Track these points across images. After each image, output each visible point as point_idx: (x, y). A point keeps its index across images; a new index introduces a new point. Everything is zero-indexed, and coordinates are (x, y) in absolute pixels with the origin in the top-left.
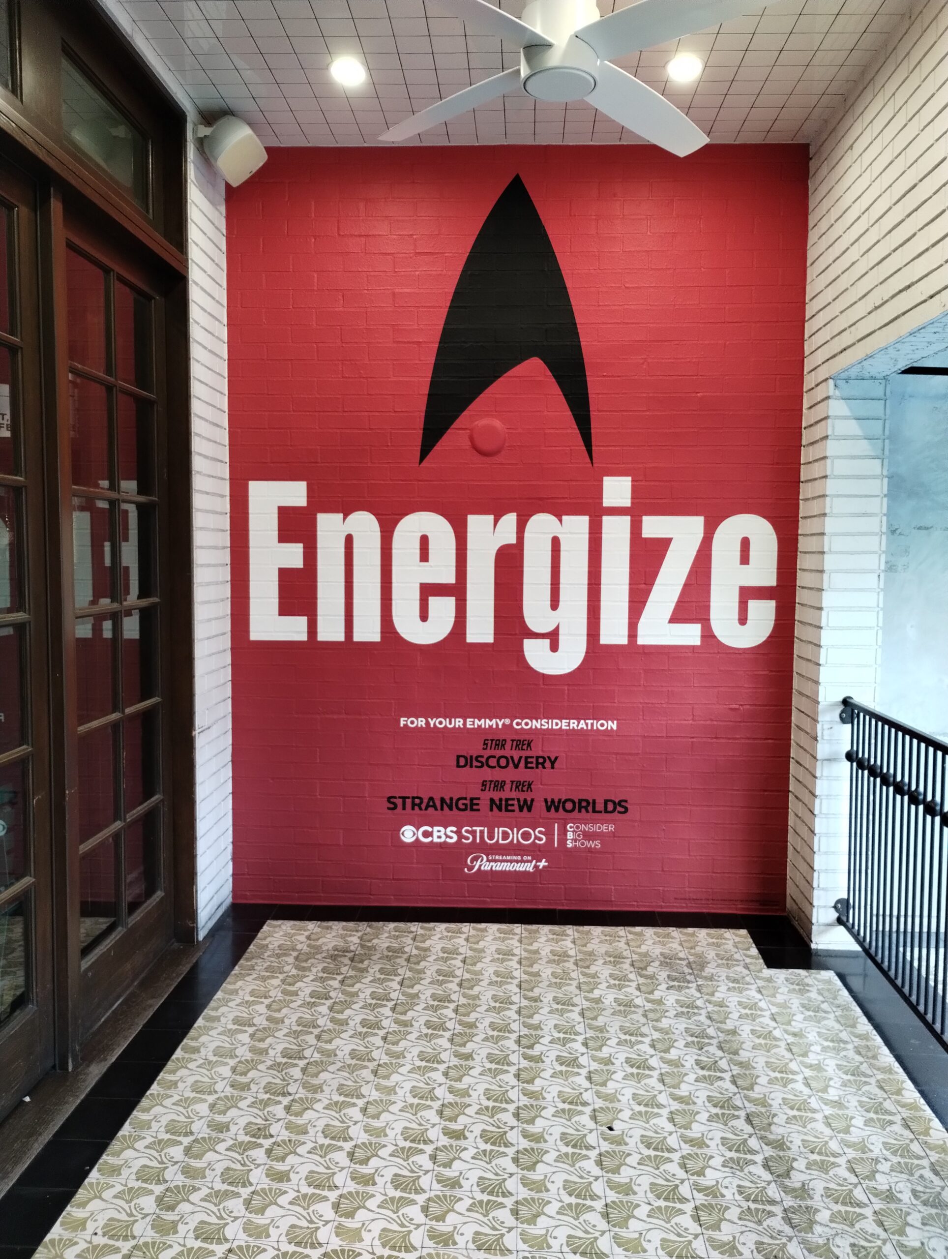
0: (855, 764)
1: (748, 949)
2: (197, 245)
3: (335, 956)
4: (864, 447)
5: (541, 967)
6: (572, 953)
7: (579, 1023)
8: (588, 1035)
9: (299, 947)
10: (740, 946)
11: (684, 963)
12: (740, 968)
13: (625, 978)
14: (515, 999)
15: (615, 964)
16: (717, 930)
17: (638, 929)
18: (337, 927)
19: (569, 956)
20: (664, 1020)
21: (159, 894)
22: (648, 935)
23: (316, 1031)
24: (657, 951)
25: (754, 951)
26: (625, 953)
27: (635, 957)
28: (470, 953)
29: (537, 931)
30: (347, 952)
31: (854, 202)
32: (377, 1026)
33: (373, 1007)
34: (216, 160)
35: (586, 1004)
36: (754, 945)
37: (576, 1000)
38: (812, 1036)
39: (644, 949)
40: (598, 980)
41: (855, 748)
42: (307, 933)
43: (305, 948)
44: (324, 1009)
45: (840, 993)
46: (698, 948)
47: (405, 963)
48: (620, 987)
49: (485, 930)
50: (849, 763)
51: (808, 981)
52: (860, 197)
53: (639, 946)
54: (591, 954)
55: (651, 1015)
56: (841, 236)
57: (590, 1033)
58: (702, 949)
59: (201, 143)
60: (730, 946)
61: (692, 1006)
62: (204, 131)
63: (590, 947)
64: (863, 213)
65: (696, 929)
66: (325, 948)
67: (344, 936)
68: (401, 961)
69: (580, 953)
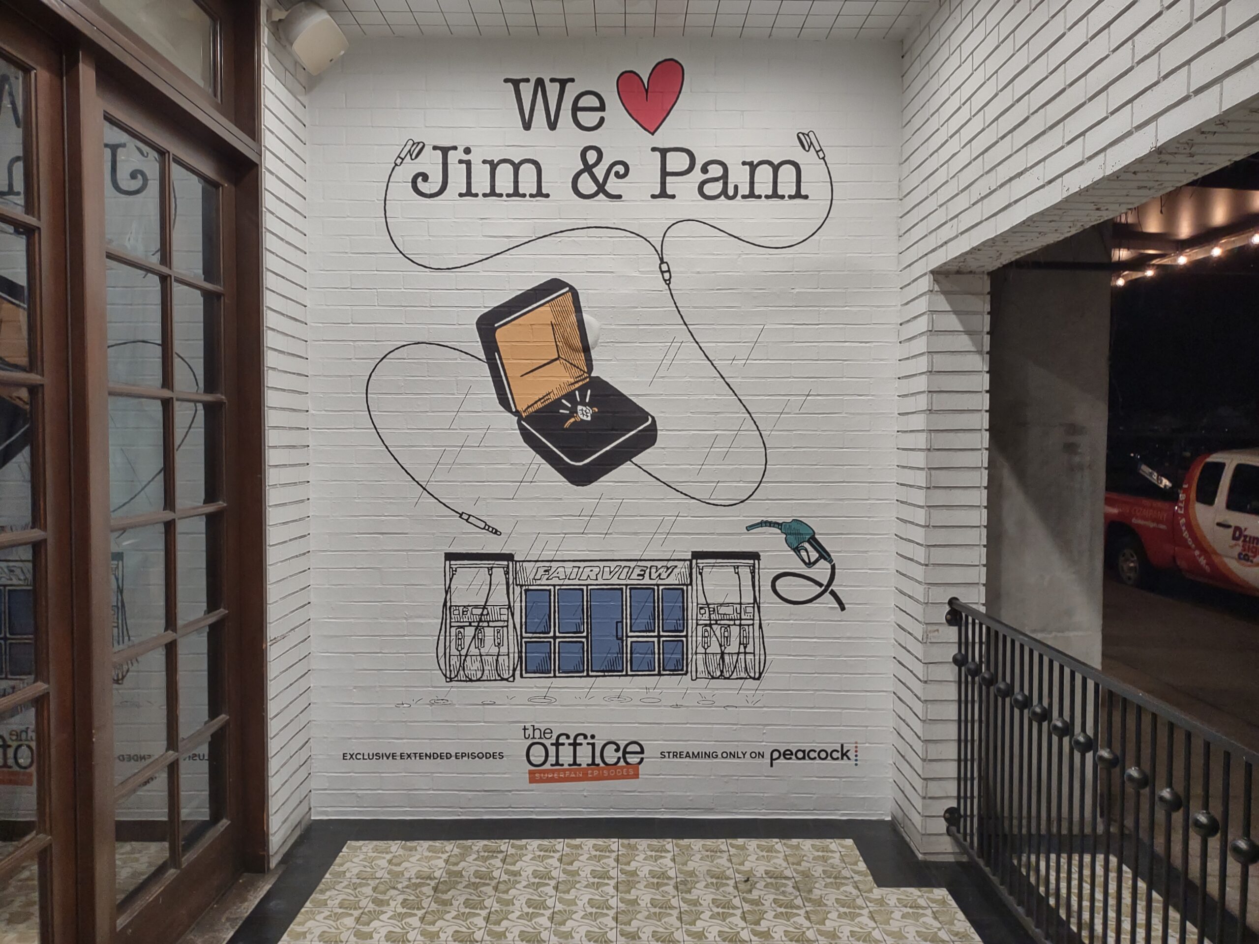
0: (964, 669)
1: (856, 864)
2: (272, 133)
3: (419, 883)
4: (964, 342)
5: (639, 893)
6: (672, 873)
9: (379, 874)
10: (847, 859)
11: (790, 883)
12: (849, 888)
13: (728, 905)
15: (717, 886)
16: (823, 840)
17: (740, 841)
18: (424, 847)
19: (669, 878)
21: (225, 823)
22: (751, 849)
24: (760, 871)
25: (862, 866)
26: (728, 873)
27: (739, 877)
28: (563, 877)
29: (635, 847)
30: (431, 879)
31: (952, 94)
34: (292, 44)
36: (861, 859)
39: (747, 866)
40: (700, 909)
41: (964, 653)
42: (389, 857)
43: (386, 876)
45: (957, 915)
46: (804, 864)
47: (493, 892)
48: (724, 917)
49: (579, 847)
50: (957, 668)
51: (922, 902)
52: (959, 88)
53: (742, 864)
54: (692, 873)
56: (938, 129)
58: (808, 865)
59: (276, 26)
60: (836, 860)
62: (279, 14)
63: (691, 866)
64: (964, 104)
65: (800, 840)
66: (407, 875)
67: (429, 859)
68: (489, 890)
69: (681, 873)
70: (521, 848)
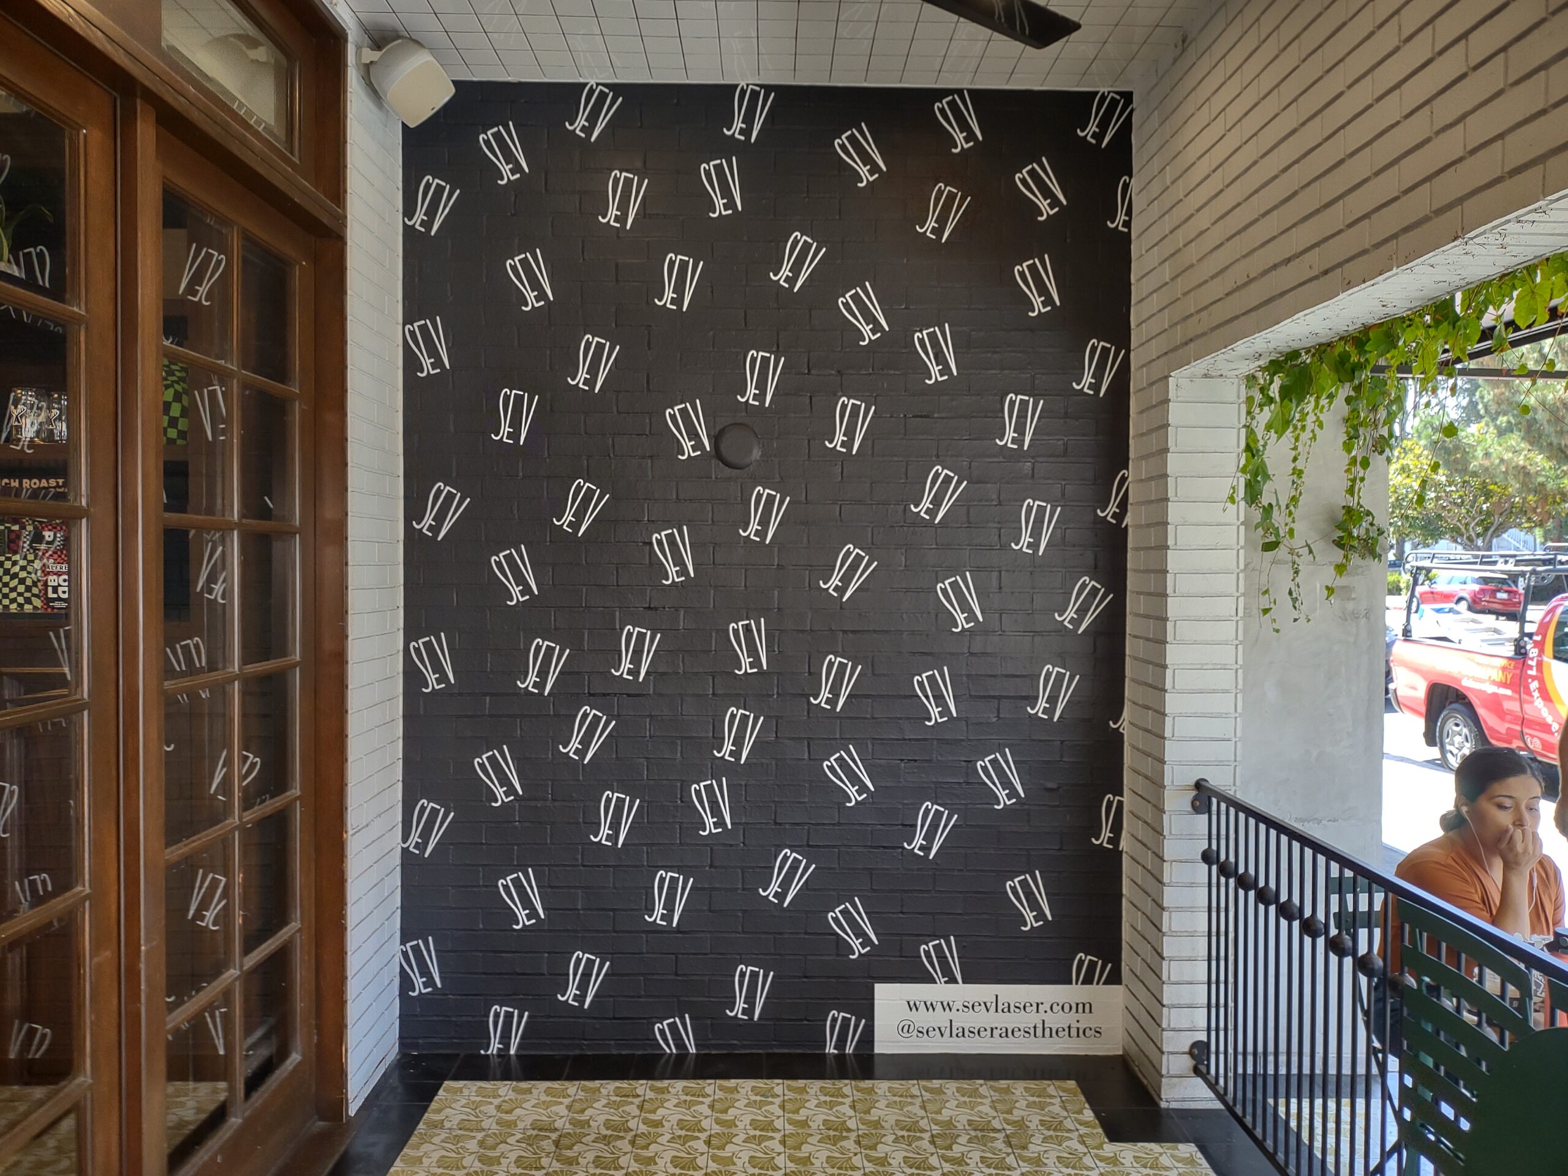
1: (1080, 1112)
2: (359, 196)
3: (536, 1136)
9: (486, 1124)
10: (1069, 1107)
12: (1073, 1144)
15: (909, 1141)
16: (1038, 1082)
17: (936, 1083)
18: (539, 1090)
21: (295, 1058)
24: (962, 1118)
25: (1088, 1115)
26: (922, 1124)
27: (936, 1129)
28: (716, 1128)
29: (805, 1091)
30: (551, 1130)
31: (1200, 158)
34: (386, 90)
39: (946, 1114)
41: (1214, 847)
42: (497, 1101)
43: (494, 1126)
46: (1016, 1112)
47: (629, 1148)
49: (735, 1090)
50: (1206, 867)
52: (1209, 150)
53: (939, 1112)
56: (1181, 200)
58: (1022, 1114)
59: (367, 70)
60: (1056, 1107)
62: (370, 55)
63: (875, 1115)
64: (1214, 171)
65: (1010, 1082)
66: (521, 1125)
67: (547, 1105)
68: (624, 1145)
69: (863, 1124)
70: (662, 1091)
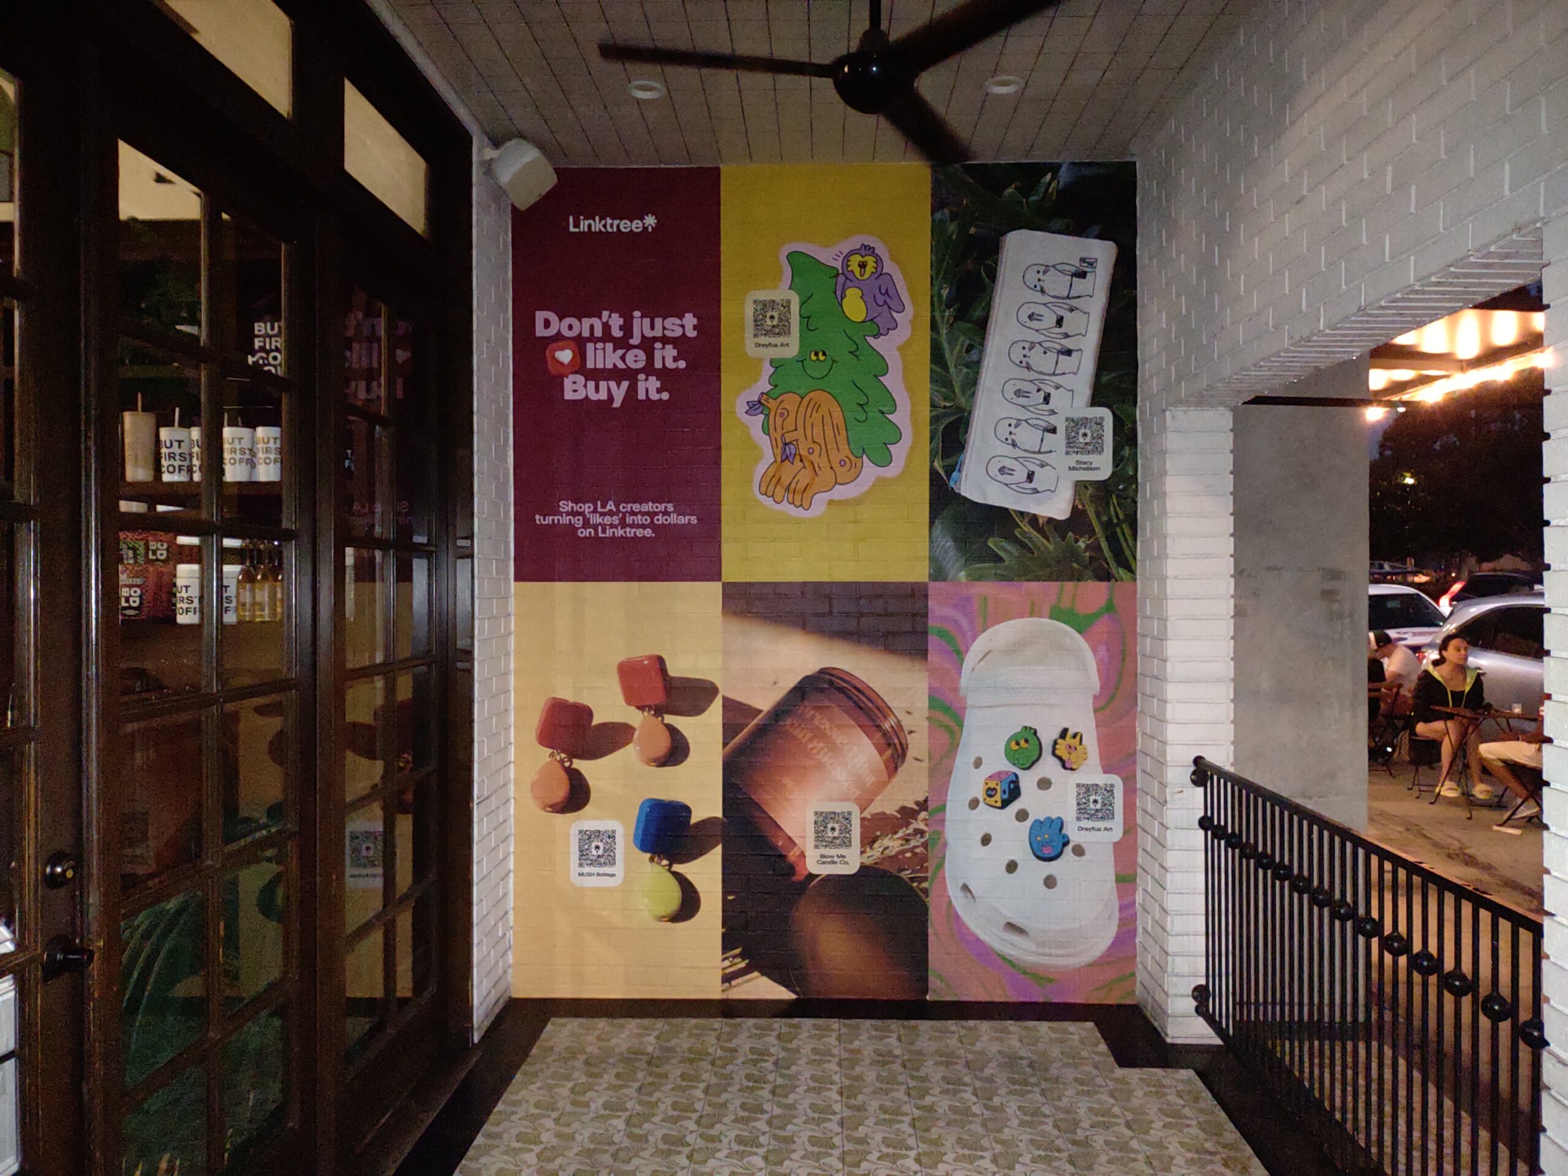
0: (1209, 833)
3: (631, 1058)
7: (910, 1135)
8: (920, 1151)
9: (589, 1049)
10: (1086, 1041)
11: (1025, 1062)
12: (1088, 1069)
13: (959, 1082)
14: (837, 1107)
15: (947, 1064)
16: (1061, 1023)
18: (632, 1025)
20: (1006, 1130)
22: (983, 1030)
23: (612, 1149)
24: (995, 1048)
25: (1103, 1047)
27: (970, 1057)
29: (858, 1027)
30: (643, 1054)
32: (681, 1142)
33: (675, 1120)
35: (917, 1113)
36: (1102, 1041)
37: (906, 1108)
38: (1173, 1148)
39: (979, 1046)
40: (929, 1085)
41: (1209, 814)
42: (596, 1033)
43: (596, 1051)
44: (620, 1124)
45: (1202, 1094)
46: (1040, 1045)
47: (709, 1067)
48: (954, 1092)
49: (798, 1026)
53: (973, 1044)
55: (991, 1126)
57: (923, 1147)
58: (1045, 1046)
59: (488, 165)
60: (1075, 1041)
61: (1036, 1113)
63: (918, 1045)
65: (1036, 1023)
66: (617, 1050)
67: (639, 1035)
68: (705, 1065)
69: (908, 1052)
70: (736, 1026)
